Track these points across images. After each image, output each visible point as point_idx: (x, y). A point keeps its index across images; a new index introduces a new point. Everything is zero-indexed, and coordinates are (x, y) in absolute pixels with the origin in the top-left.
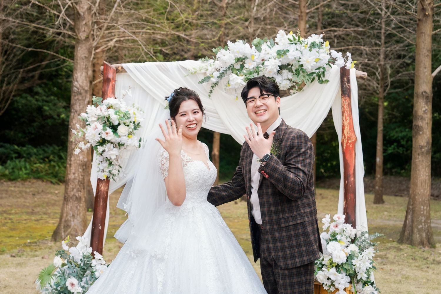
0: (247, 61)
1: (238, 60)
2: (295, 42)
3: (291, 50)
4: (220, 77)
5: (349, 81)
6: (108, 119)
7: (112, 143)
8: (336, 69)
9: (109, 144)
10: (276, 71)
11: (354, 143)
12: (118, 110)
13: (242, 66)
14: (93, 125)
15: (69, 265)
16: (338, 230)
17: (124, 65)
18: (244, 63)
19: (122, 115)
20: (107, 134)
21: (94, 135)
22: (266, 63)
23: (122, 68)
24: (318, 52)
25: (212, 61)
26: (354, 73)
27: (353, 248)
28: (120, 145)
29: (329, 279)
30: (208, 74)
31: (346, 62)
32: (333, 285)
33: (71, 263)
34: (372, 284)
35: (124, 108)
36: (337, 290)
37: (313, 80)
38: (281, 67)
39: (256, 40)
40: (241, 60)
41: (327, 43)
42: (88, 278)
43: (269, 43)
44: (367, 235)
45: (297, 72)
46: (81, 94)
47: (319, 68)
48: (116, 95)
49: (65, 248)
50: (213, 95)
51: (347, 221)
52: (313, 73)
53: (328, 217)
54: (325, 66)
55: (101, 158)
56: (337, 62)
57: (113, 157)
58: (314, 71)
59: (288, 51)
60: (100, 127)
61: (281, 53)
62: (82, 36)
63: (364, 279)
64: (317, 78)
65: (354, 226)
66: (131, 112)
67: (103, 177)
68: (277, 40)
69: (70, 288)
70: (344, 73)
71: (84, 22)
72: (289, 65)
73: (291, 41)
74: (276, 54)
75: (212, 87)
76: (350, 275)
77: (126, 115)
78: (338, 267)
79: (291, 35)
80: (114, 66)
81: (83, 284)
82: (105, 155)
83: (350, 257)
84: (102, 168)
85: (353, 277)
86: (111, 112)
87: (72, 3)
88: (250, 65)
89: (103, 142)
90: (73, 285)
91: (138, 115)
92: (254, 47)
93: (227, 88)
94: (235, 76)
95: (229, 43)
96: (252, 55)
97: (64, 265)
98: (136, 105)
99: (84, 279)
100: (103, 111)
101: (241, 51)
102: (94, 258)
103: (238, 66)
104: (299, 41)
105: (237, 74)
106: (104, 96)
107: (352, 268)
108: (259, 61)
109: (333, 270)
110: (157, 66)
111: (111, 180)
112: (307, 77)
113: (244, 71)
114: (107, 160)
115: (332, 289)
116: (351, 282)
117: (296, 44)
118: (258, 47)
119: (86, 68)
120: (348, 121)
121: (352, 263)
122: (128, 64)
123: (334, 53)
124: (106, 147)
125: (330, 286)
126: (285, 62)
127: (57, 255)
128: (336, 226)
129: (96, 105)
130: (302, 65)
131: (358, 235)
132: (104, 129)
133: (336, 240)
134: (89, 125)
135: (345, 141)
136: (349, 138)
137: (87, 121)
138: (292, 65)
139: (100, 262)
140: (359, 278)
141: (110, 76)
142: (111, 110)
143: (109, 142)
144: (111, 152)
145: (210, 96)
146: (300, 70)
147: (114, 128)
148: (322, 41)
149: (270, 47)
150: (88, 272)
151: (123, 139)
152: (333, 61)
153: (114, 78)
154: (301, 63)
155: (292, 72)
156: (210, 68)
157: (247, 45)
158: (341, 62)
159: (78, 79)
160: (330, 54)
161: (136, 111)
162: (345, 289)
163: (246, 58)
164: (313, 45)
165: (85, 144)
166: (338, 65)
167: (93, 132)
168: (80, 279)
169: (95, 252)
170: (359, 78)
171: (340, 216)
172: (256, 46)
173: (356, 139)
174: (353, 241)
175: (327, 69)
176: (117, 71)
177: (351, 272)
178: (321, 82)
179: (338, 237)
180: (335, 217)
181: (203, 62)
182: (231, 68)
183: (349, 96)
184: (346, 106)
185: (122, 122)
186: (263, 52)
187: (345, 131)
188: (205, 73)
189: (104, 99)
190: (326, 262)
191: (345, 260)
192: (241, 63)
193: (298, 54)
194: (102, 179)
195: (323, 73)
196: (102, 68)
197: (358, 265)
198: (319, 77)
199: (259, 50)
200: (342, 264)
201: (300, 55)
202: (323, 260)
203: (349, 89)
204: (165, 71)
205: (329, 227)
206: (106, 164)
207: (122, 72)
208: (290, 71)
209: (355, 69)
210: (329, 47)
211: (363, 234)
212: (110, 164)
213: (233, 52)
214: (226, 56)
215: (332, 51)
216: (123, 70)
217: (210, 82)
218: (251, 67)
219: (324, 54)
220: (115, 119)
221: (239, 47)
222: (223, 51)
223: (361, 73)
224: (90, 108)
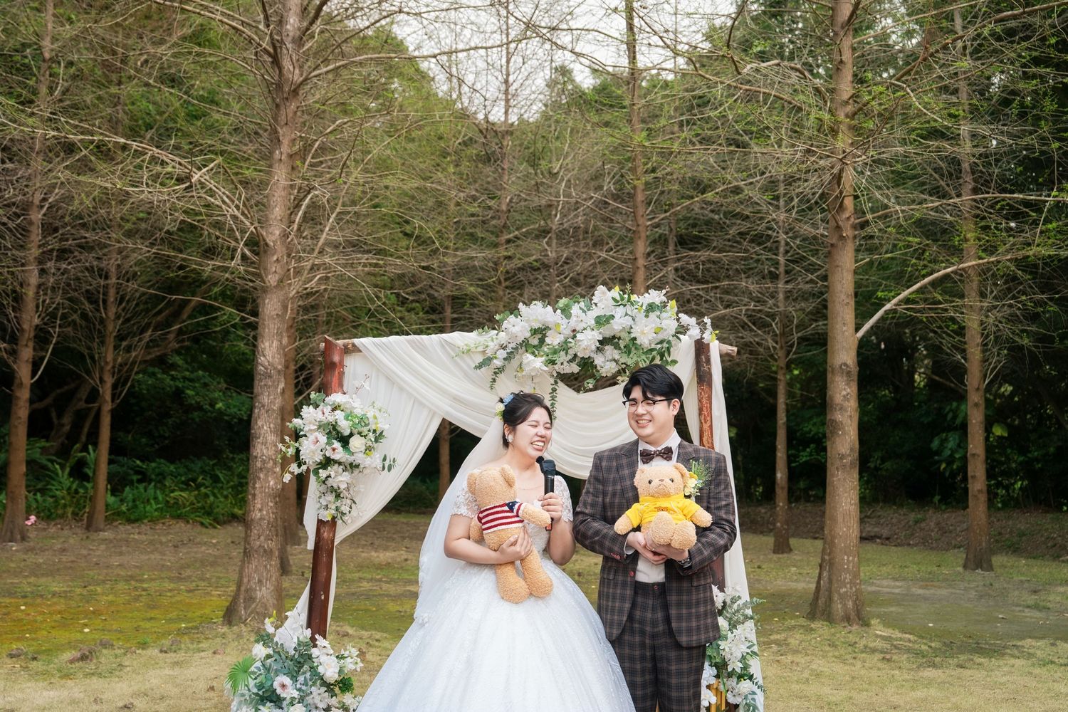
0: (548, 333)
1: (535, 332)
2: (624, 302)
3: (617, 316)
4: (508, 358)
5: (708, 361)
6: (334, 427)
7: (340, 464)
8: (687, 341)
9: (336, 465)
10: (594, 348)
12: (348, 412)
13: (542, 341)
14: (312, 437)
15: (277, 657)
17: (356, 341)
18: (544, 336)
19: (357, 421)
20: (334, 450)
21: (314, 452)
22: (578, 335)
23: (354, 345)
24: (659, 317)
25: (495, 332)
26: (716, 349)
28: (353, 467)
30: (489, 353)
31: (703, 333)
33: (278, 653)
34: (751, 677)
35: (358, 407)
38: (603, 342)
39: (563, 302)
40: (541, 332)
41: (673, 303)
42: (308, 675)
43: (582, 304)
44: (740, 602)
45: (628, 349)
46: (270, 377)
47: (661, 342)
48: (346, 388)
49: (271, 630)
50: (496, 385)
52: (652, 350)
54: (671, 338)
55: (323, 488)
56: (688, 333)
57: (343, 486)
58: (653, 346)
59: (612, 317)
60: (323, 439)
61: (602, 321)
62: (272, 280)
63: (738, 670)
64: (658, 357)
65: (722, 588)
66: (370, 415)
67: (327, 516)
68: (595, 299)
69: (279, 691)
70: (701, 349)
71: (275, 258)
72: (614, 337)
73: (617, 301)
74: (593, 323)
75: (496, 373)
76: (715, 664)
77: (363, 420)
79: (616, 292)
80: (340, 342)
81: (298, 686)
82: (330, 482)
84: (324, 503)
85: (721, 667)
86: (339, 415)
87: (255, 228)
88: (553, 340)
89: (327, 462)
90: (283, 686)
91: (380, 419)
92: (559, 311)
93: (519, 374)
94: (531, 357)
95: (521, 305)
96: (557, 325)
97: (268, 656)
98: (378, 404)
99: (301, 679)
100: (326, 414)
101: (540, 318)
102: (315, 646)
103: (535, 342)
104: (629, 300)
105: (533, 353)
106: (325, 389)
107: (718, 653)
108: (568, 332)
110: (408, 341)
111: (339, 522)
112: (644, 357)
113: (545, 349)
114: (332, 490)
116: (717, 676)
117: (625, 306)
118: (566, 312)
119: (280, 334)
120: (709, 424)
121: (718, 646)
122: (362, 340)
123: (684, 318)
124: (332, 470)
126: (608, 334)
127: (257, 641)
129: (316, 406)
130: (635, 339)
131: (728, 602)
132: (329, 443)
134: (305, 436)
137: (301, 430)
138: (619, 339)
139: (325, 650)
140: (730, 669)
141: (336, 358)
142: (338, 412)
143: (335, 462)
144: (340, 478)
145: (492, 387)
146: (632, 346)
147: (345, 441)
148: (665, 300)
149: (584, 311)
150: (306, 667)
151: (359, 458)
152: (682, 330)
153: (341, 364)
154: (633, 335)
155: (620, 349)
156: (491, 345)
157: (549, 308)
158: (695, 332)
159: (266, 353)
160: (678, 320)
161: (377, 413)
162: (708, 687)
163: (547, 328)
164: (651, 308)
165: (299, 466)
166: (690, 336)
167: (313, 447)
168: (294, 678)
169: (317, 636)
170: (724, 357)
172: (563, 310)
175: (673, 343)
176: (347, 350)
177: (718, 660)
181: (480, 334)
182: (525, 344)
183: (710, 385)
184: (704, 401)
185: (355, 431)
186: (573, 319)
187: (705, 440)
188: (484, 352)
189: (327, 395)
192: (540, 336)
193: (627, 322)
194: (325, 520)
195: (668, 349)
196: (322, 346)
197: (727, 650)
198: (662, 355)
199: (568, 316)
201: (630, 322)
203: (710, 374)
204: (421, 349)
206: (331, 497)
207: (353, 351)
208: (617, 347)
209: (717, 342)
210: (676, 309)
211: (734, 600)
212: (338, 496)
213: (527, 321)
214: (517, 326)
215: (680, 315)
216: (356, 349)
217: (492, 366)
218: (556, 343)
219: (669, 320)
220: (345, 426)
221: (536, 313)
222: (512, 318)
223: (727, 348)
224: (307, 411)
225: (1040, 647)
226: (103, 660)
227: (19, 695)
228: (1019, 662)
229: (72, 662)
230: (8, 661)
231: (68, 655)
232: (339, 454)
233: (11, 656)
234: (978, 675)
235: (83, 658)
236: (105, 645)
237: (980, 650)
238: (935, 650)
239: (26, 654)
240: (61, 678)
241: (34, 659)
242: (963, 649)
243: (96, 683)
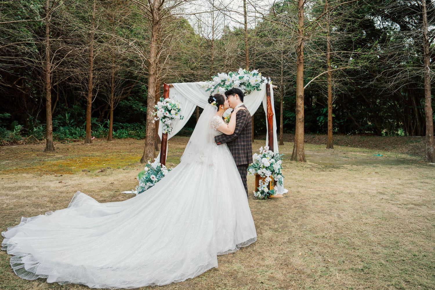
0: (226, 81)
1: (222, 81)
2: (247, 73)
4: (215, 88)
5: (269, 90)
6: (167, 107)
7: (168, 118)
8: (264, 84)
10: (239, 85)
11: (272, 116)
12: (171, 103)
13: (224, 84)
14: (160, 110)
15: (151, 170)
16: (266, 153)
17: (173, 84)
18: (225, 82)
20: (166, 114)
21: (161, 114)
22: (234, 82)
23: (172, 85)
24: (256, 77)
25: (211, 82)
26: (272, 86)
27: (273, 160)
28: (172, 118)
29: (263, 173)
30: (210, 87)
31: (268, 82)
32: (264, 175)
34: (281, 174)
35: (173, 102)
36: (266, 177)
37: (255, 89)
38: (241, 84)
39: (230, 73)
40: (224, 81)
42: (160, 175)
43: (235, 74)
44: (278, 155)
45: (248, 86)
46: (152, 98)
47: (257, 84)
48: (170, 97)
49: (149, 163)
51: (270, 149)
52: (254, 86)
53: (262, 147)
54: (260, 83)
55: (164, 125)
56: (264, 82)
57: (169, 124)
59: (244, 77)
60: (163, 111)
61: (241, 78)
62: (152, 73)
63: (278, 172)
64: (256, 88)
65: (273, 151)
66: (176, 104)
67: (165, 132)
68: (239, 72)
70: (268, 86)
71: (152, 67)
72: (244, 83)
73: (245, 73)
74: (238, 78)
75: (211, 93)
76: (271, 171)
77: (174, 106)
78: (266, 168)
79: (245, 70)
80: (168, 85)
81: (157, 178)
82: (166, 123)
83: (271, 164)
84: (164, 129)
85: (273, 172)
86: (168, 104)
88: (227, 83)
89: (165, 117)
90: (153, 178)
91: (179, 105)
92: (229, 75)
95: (218, 74)
96: (228, 79)
97: (149, 170)
98: (179, 101)
99: (158, 176)
100: (164, 104)
102: (162, 167)
103: (222, 84)
104: (248, 72)
105: (222, 87)
106: (164, 97)
107: (272, 168)
108: (231, 81)
109: (265, 169)
110: (187, 84)
111: (168, 134)
112: (252, 88)
113: (225, 86)
114: (166, 125)
115: (264, 177)
116: (272, 174)
119: (154, 87)
120: (270, 107)
121: (272, 166)
122: (174, 84)
123: (263, 78)
124: (166, 119)
125: (263, 175)
126: (242, 82)
127: (146, 166)
128: (266, 151)
129: (161, 101)
130: (250, 83)
131: (275, 155)
132: (165, 112)
133: (265, 157)
134: (158, 110)
135: (269, 115)
136: (270, 114)
137: (157, 108)
138: (245, 83)
139: (165, 168)
140: (275, 172)
141: (167, 89)
143: (167, 117)
144: (169, 122)
146: (249, 85)
147: (170, 111)
148: (258, 72)
150: (159, 173)
151: (174, 116)
152: (262, 81)
153: (169, 90)
156: (210, 85)
157: (226, 75)
158: (266, 81)
159: (150, 92)
161: (179, 104)
162: (269, 177)
163: (226, 80)
164: (254, 74)
165: (157, 118)
168: (156, 176)
169: (162, 165)
170: (274, 89)
171: (267, 147)
172: (230, 75)
173: (273, 114)
174: (272, 158)
176: (170, 87)
177: (272, 170)
178: (258, 90)
179: (266, 156)
180: (265, 147)
181: (207, 82)
182: (219, 85)
183: (270, 96)
184: (268, 100)
185: (172, 109)
186: (233, 77)
187: (268, 111)
188: (208, 87)
189: (165, 99)
190: (261, 166)
191: (269, 166)
193: (248, 78)
195: (259, 86)
196: (163, 85)
197: (275, 167)
198: (257, 88)
199: (231, 77)
200: (268, 167)
201: (249, 78)
202: (260, 166)
203: (270, 93)
204: (191, 86)
205: (262, 152)
206: (166, 127)
208: (245, 85)
209: (272, 84)
210: (261, 75)
211: (277, 154)
212: (168, 127)
213: (220, 78)
214: (217, 79)
215: (262, 77)
216: (172, 86)
217: (210, 91)
218: (228, 84)
219: (259, 77)
220: (170, 107)
221: (223, 76)
222: (216, 77)
223: (274, 86)
224: (159, 103)
225: (349, 167)
226: (107, 172)
227: (83, 181)
228: (344, 170)
229: (99, 172)
230: (82, 172)
231: (98, 171)
232: (168, 115)
233: (83, 171)
234: (335, 173)
235: (102, 171)
236: (108, 168)
237: (334, 167)
238: (323, 167)
239: (87, 170)
240: (95, 176)
241: (89, 172)
242: (330, 167)
243: (105, 177)
